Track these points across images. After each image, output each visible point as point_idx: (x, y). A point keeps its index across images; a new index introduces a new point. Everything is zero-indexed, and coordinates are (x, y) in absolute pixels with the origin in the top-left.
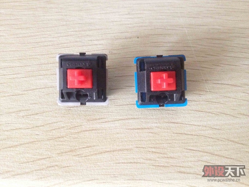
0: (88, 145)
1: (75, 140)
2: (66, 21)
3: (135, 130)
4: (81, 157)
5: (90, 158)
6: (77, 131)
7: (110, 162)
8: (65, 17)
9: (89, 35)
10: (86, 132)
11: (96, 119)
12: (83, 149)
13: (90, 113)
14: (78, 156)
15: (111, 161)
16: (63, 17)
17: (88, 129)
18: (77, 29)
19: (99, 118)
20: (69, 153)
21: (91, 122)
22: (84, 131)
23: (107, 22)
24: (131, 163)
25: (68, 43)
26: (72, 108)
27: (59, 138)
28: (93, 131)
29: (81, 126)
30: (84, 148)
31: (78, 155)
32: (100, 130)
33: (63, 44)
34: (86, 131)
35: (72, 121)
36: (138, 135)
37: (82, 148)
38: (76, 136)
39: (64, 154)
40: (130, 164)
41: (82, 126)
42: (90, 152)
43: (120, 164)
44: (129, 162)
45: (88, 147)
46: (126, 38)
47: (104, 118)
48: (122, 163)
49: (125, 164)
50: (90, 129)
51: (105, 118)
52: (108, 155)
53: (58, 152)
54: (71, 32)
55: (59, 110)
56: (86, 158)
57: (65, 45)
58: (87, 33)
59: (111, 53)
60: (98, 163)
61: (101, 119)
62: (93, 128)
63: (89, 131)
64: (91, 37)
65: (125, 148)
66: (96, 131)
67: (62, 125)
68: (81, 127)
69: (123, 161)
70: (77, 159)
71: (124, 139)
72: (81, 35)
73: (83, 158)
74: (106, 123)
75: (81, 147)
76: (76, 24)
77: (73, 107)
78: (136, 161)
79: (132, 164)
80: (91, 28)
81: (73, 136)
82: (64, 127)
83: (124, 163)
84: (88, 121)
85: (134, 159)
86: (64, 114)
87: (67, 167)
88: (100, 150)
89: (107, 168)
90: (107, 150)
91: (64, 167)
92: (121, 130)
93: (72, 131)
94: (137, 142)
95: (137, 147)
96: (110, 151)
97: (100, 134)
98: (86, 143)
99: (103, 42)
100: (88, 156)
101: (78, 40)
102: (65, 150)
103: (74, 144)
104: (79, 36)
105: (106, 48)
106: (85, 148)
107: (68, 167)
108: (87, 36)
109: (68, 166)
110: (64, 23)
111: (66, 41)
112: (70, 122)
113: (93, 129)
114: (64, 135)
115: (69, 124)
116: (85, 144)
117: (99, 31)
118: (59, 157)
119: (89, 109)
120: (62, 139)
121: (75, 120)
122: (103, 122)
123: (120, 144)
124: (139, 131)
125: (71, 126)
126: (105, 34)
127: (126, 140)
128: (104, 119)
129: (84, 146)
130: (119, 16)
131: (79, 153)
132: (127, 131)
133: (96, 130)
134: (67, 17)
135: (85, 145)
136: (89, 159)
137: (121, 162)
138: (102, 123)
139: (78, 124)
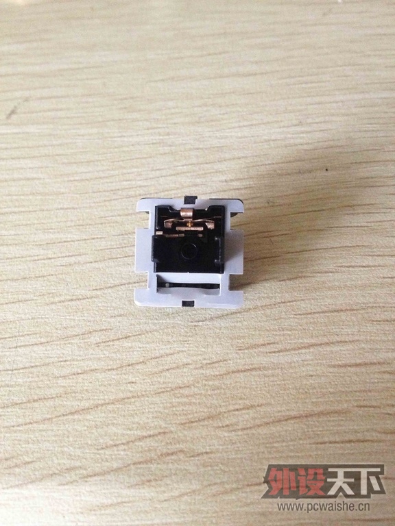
0: (247, 402)
1: (216, 392)
2: (170, 146)
3: (349, 368)
4: (234, 431)
5: (254, 432)
6: (218, 373)
7: (301, 442)
8: (167, 137)
9: (220, 171)
10: (238, 375)
11: (257, 346)
12: (237, 413)
13: (243, 331)
14: (226, 429)
15: (305, 439)
16: (161, 137)
17: (241, 368)
18: (194, 161)
19: (263, 342)
20: (206, 423)
21: (246, 351)
22: (233, 372)
23: (255, 142)
24: (350, 441)
25: (178, 188)
26: (201, 323)
27: (180, 388)
28: (254, 373)
29: (225, 360)
30: (237, 410)
31: (227, 426)
32: (269, 368)
33: (168, 191)
34: (238, 371)
35: (203, 350)
36: (358, 379)
37: (234, 410)
38: (217, 383)
39: (196, 424)
40: (348, 445)
41: (229, 362)
42: (254, 419)
43: (327, 445)
44: (347, 439)
45: (248, 409)
46: (300, 172)
47: (274, 343)
48: (330, 443)
49: (337, 445)
50: (247, 367)
51: (278, 343)
52: (295, 425)
53: (182, 419)
54: (183, 166)
55: (173, 327)
56: (245, 432)
57: (173, 192)
58: (216, 167)
59: (271, 204)
60: (275, 445)
61: (268, 344)
62: (252, 365)
63: (244, 371)
64: (226, 174)
65: (332, 408)
66: (261, 372)
67: (185, 360)
68: (225, 362)
69: (332, 439)
70: (226, 434)
71: (327, 388)
72: (203, 172)
73: (240, 433)
74: (281, 354)
75: (231, 408)
76: (190, 149)
77: (203, 321)
78: (360, 436)
79: (353, 444)
80: (222, 156)
81: (211, 383)
82: (189, 364)
83: (335, 442)
84: (240, 350)
85: (356, 432)
86: (186, 336)
87: (205, 455)
88: (276, 414)
89: (297, 454)
90: (293, 413)
91: (198, 455)
92: (318, 368)
93: (208, 372)
94: (358, 394)
95: (361, 407)
96: (299, 417)
97: (272, 379)
98: (241, 399)
99: (251, 183)
100: (251, 428)
101: (198, 181)
102: (195, 415)
103: (216, 402)
104: (200, 173)
105: (259, 195)
106: (241, 409)
107: (207, 453)
108: (217, 172)
109: (208, 451)
110: (167, 149)
111: (174, 185)
112: (199, 352)
113: (254, 366)
114: (191, 382)
115: (199, 358)
116: (240, 402)
117: (241, 162)
118: (186, 432)
119: (239, 324)
120: (186, 391)
121: (210, 349)
122: (274, 352)
123: (320, 400)
124: (358, 369)
125: (205, 362)
126: (253, 166)
127: (331, 390)
128: (275, 346)
129: (237, 407)
130: (278, 130)
131: (228, 423)
132: (331, 370)
133: (260, 369)
134: (171, 136)
135: (240, 404)
136: (253, 434)
137: (326, 439)
138: (270, 353)
139: (218, 356)
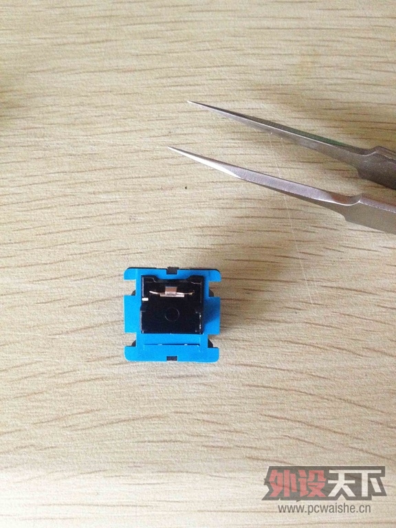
0: (89, 407)
1: (64, 398)
2: (45, 150)
3: (174, 380)
4: (76, 430)
5: (91, 432)
6: (67, 382)
7: (126, 441)
8: (42, 139)
9: (90, 182)
10: (84, 384)
11: (102, 358)
12: (79, 416)
13: (92, 345)
14: (70, 428)
15: (130, 438)
16: (37, 139)
17: (87, 377)
18: (66, 168)
19: (108, 355)
20: (54, 423)
21: (93, 363)
22: (80, 381)
23: (126, 152)
24: (164, 441)
25: (48, 198)
26: (57, 336)
27: (35, 394)
28: (97, 382)
29: (75, 371)
30: (80, 413)
31: (70, 426)
32: (109, 378)
33: (39, 200)
34: (84, 381)
35: (57, 361)
36: (179, 390)
37: (77, 414)
38: (65, 390)
39: (45, 424)
40: (163, 444)
41: (78, 372)
42: (92, 421)
43: (146, 444)
44: (162, 439)
45: (88, 412)
46: (162, 189)
47: (117, 356)
48: (149, 442)
49: (154, 444)
50: (92, 377)
51: (120, 357)
52: (124, 427)
53: (35, 420)
54: (54, 173)
55: (33, 339)
56: (84, 432)
57: (44, 202)
58: (86, 177)
59: (133, 220)
60: (106, 442)
61: (112, 357)
62: (96, 375)
63: (89, 381)
64: (95, 185)
65: (154, 413)
66: (102, 382)
67: (41, 370)
68: (74, 373)
69: (151, 439)
70: (68, 433)
71: (153, 396)
72: (74, 182)
73: (79, 432)
74: (122, 366)
75: (75, 411)
76: (64, 155)
77: (59, 334)
78: (173, 437)
79: (166, 443)
80: (93, 165)
81: (61, 390)
82: (44, 373)
83: (153, 442)
84: (88, 362)
85: (170, 434)
86: (44, 348)
87: (51, 449)
88: (110, 418)
89: (122, 450)
90: (123, 417)
91: (45, 449)
92: (149, 379)
93: (60, 381)
94: (177, 402)
95: (177, 413)
96: (128, 420)
97: (111, 387)
98: (84, 404)
99: (117, 197)
100: (88, 428)
101: (68, 191)
102: (46, 417)
103: (63, 406)
104: (71, 182)
105: (123, 210)
106: (83, 413)
107: (52, 447)
108: (86, 182)
109: (53, 445)
110: (40, 154)
111: (45, 194)
112: (53, 363)
113: (97, 377)
114: (44, 389)
115: (53, 368)
116: (83, 407)
117: (110, 173)
118: (37, 431)
119: (90, 338)
120: (40, 397)
121: (63, 361)
122: (116, 364)
123: (146, 406)
124: (180, 381)
125: (57, 372)
126: (121, 179)
127: (157, 398)
128: (118, 358)
129: (80, 411)
130: (149, 140)
131: (71, 424)
132: (160, 381)
133: (102, 379)
134: (46, 139)
135: (82, 409)
137: (146, 439)
138: (113, 365)
139: (69, 367)
